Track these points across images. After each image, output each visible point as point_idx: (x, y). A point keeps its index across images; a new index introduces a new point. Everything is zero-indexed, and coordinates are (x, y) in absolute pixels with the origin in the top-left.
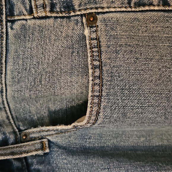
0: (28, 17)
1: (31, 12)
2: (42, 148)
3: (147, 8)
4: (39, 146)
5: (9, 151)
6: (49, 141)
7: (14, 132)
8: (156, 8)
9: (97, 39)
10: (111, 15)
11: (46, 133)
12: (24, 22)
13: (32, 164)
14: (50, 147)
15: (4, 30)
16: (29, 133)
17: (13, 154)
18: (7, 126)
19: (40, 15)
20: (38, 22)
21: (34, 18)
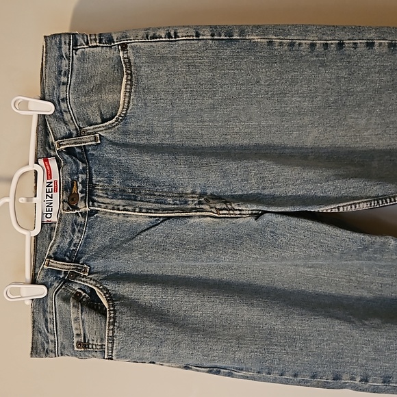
0: (86, 46)
1: (87, 44)
2: (95, 140)
3: (158, 40)
4: (93, 139)
5: (73, 142)
6: (100, 135)
7: (76, 129)
8: (164, 39)
9: (128, 58)
10: (136, 44)
11: (98, 130)
12: (83, 50)
13: (88, 151)
14: (100, 140)
15: (71, 55)
16: (87, 130)
17: (75, 143)
18: (71, 124)
19: (93, 44)
20: (92, 49)
21: (90, 47)
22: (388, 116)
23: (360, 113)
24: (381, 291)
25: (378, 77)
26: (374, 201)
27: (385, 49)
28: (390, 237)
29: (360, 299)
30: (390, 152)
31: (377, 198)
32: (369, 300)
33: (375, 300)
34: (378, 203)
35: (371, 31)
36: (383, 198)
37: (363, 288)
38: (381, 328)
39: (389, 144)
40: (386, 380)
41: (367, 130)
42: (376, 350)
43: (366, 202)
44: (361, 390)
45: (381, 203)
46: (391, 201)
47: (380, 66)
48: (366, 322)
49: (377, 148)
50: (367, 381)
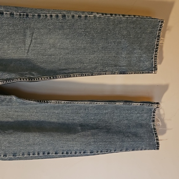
22: (17, 44)
23: (4, 43)
24: (18, 118)
25: (7, 28)
26: (5, 81)
27: (9, 16)
28: (13, 96)
29: (8, 122)
30: (20, 60)
31: (7, 80)
32: (11, 122)
33: (14, 122)
34: (7, 82)
35: (2, 8)
36: (9, 80)
37: (9, 118)
38: (12, 134)
39: (19, 56)
40: (14, 155)
41: (9, 50)
42: (9, 143)
43: (2, 81)
44: (4, 160)
45: (8, 82)
46: (12, 81)
47: (7, 23)
48: (6, 132)
49: (14, 58)
50: (6, 156)
